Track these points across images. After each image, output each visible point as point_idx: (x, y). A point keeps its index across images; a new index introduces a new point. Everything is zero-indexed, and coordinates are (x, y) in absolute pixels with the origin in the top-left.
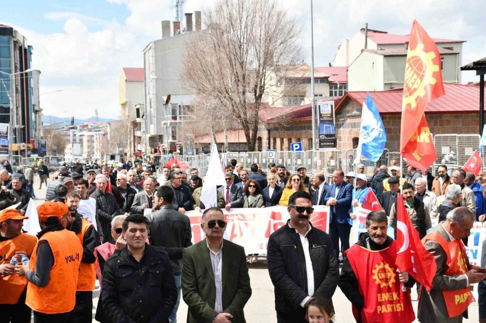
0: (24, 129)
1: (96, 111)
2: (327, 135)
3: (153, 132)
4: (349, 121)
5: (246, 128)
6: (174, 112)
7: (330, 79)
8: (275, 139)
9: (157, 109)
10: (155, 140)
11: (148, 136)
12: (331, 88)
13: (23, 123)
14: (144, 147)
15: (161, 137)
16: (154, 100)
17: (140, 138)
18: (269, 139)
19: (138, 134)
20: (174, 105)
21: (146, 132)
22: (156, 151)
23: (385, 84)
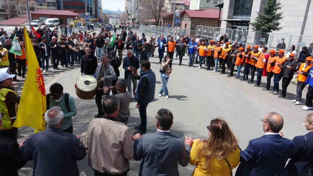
0: (96, 14)
1: (119, 9)
2: (177, 23)
3: (133, 17)
4: (185, 19)
5: (156, 18)
6: (139, 11)
7: (185, 4)
8: (165, 22)
9: (134, 10)
10: (134, 19)
11: (132, 18)
12: (185, 7)
13: (96, 12)
14: (130, 22)
15: (135, 19)
16: (133, 7)
17: (130, 18)
18: (163, 22)
19: (129, 17)
20: (139, 9)
21: (131, 17)
22: (134, 23)
23: (200, 7)
